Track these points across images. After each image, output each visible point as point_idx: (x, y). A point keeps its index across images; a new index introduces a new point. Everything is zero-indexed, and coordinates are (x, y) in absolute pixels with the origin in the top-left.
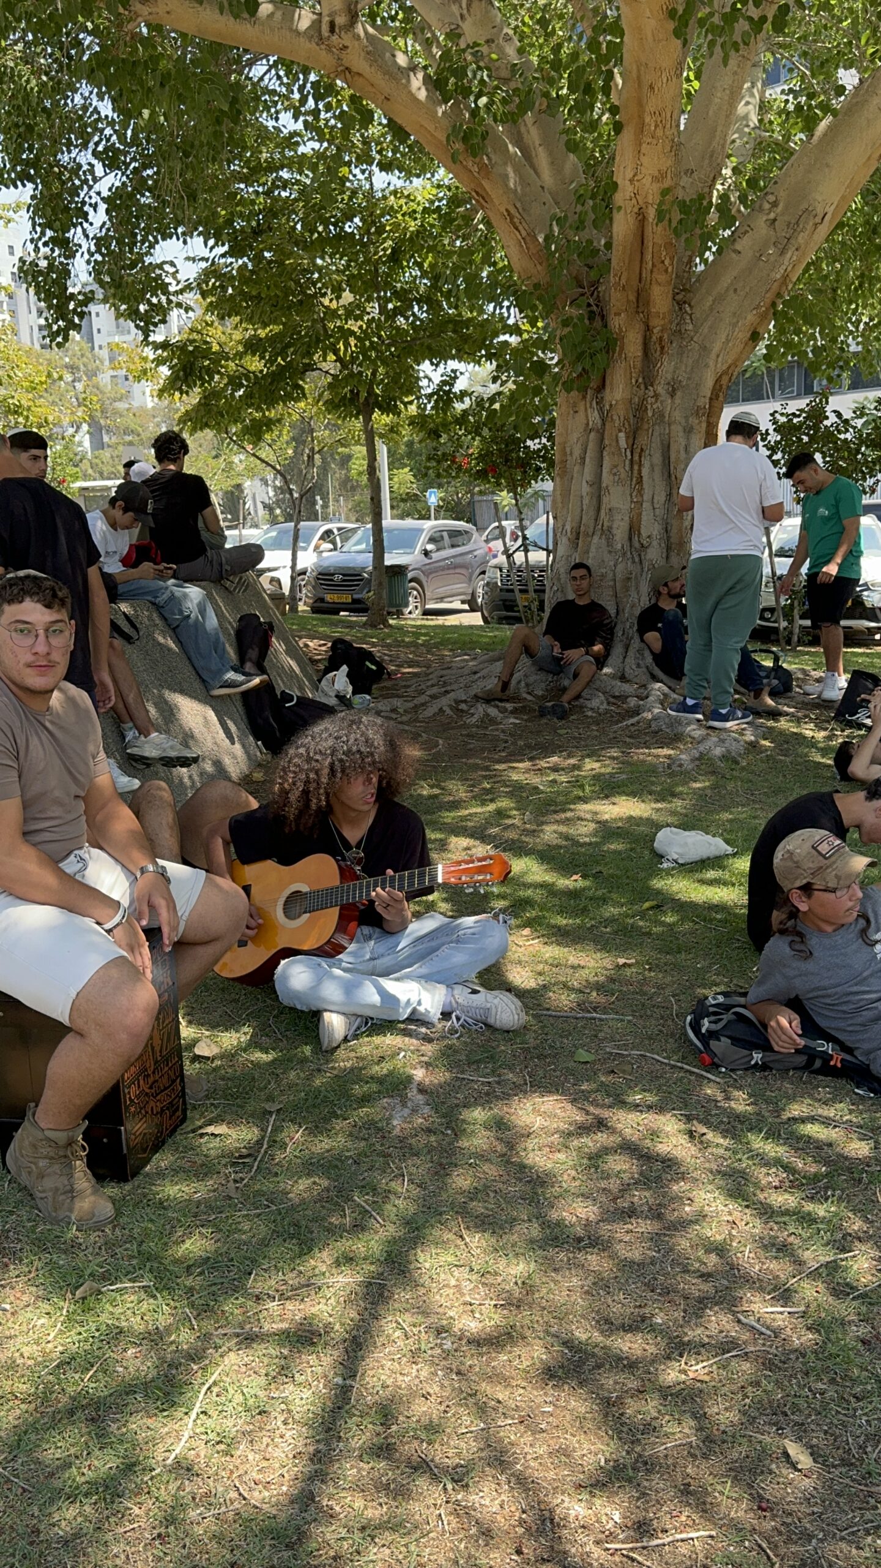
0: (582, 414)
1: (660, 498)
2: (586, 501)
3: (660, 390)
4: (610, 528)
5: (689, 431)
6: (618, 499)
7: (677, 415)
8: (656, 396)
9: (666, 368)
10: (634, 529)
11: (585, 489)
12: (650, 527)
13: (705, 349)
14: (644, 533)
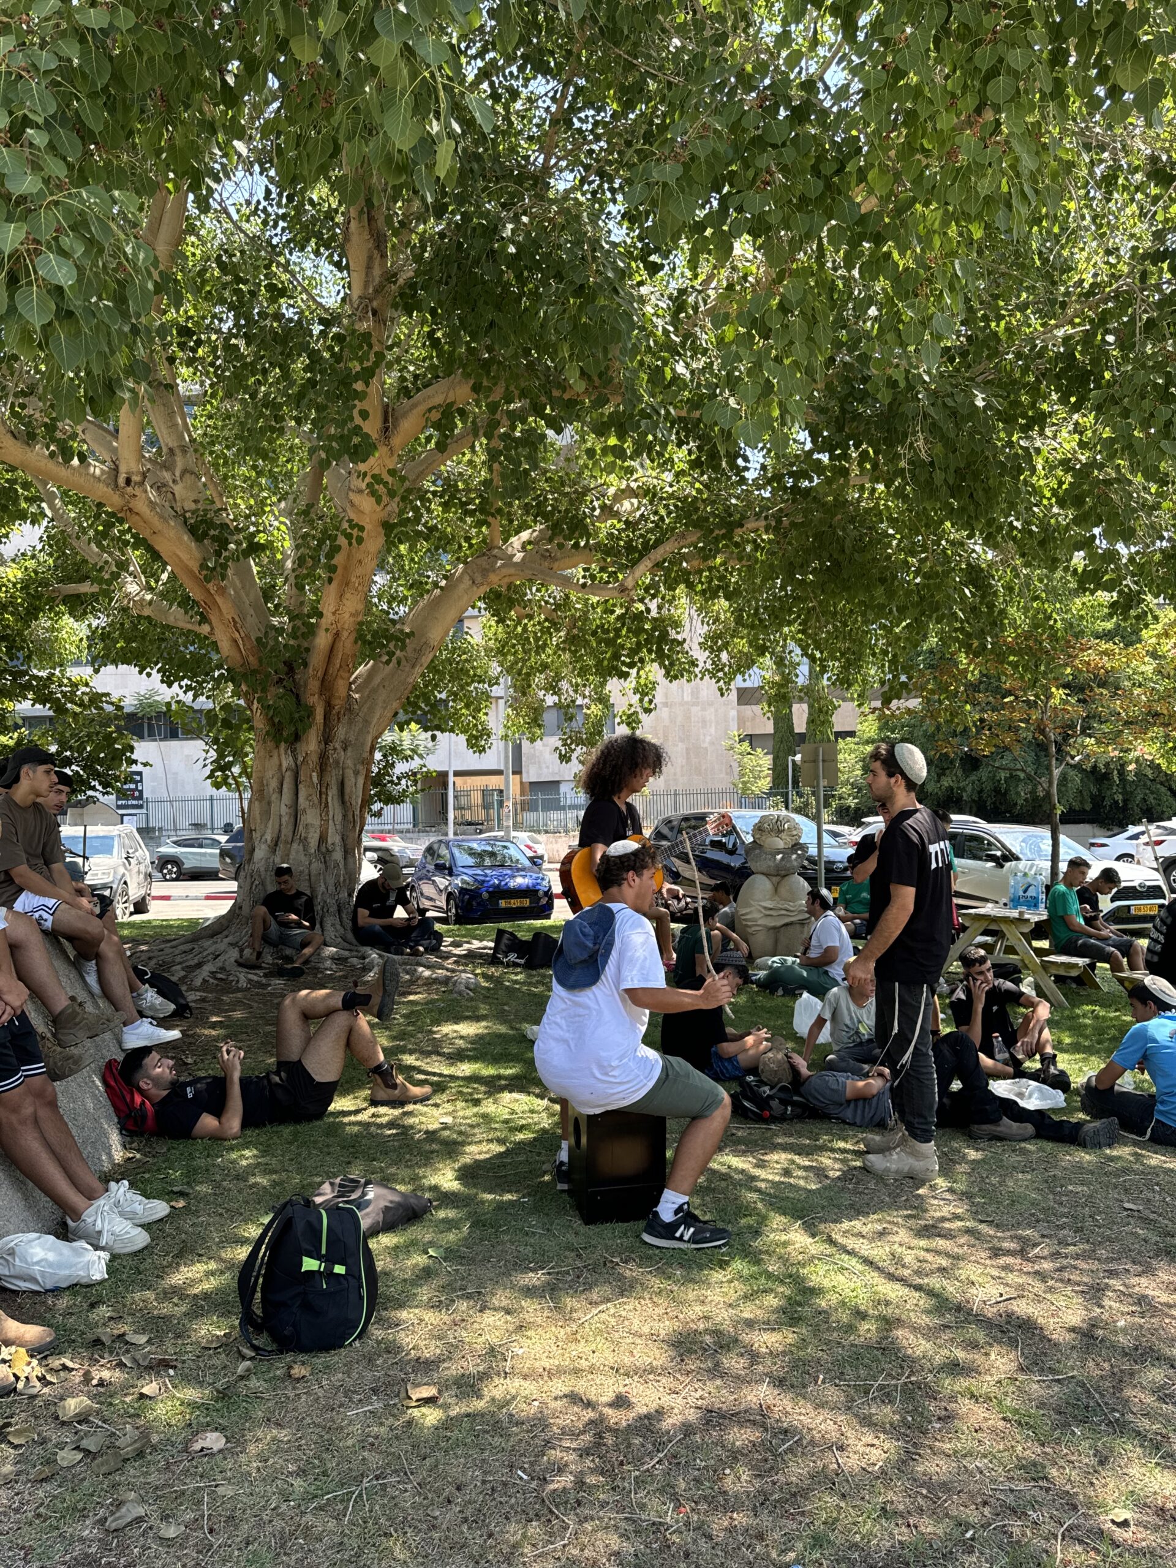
0: (275, 757)
1: (339, 817)
2: (285, 820)
3: (337, 746)
4: (306, 838)
5: (356, 773)
6: (311, 818)
7: (349, 763)
8: (335, 749)
9: (341, 732)
10: (323, 839)
11: (284, 810)
12: (334, 838)
13: (367, 722)
14: (330, 841)
